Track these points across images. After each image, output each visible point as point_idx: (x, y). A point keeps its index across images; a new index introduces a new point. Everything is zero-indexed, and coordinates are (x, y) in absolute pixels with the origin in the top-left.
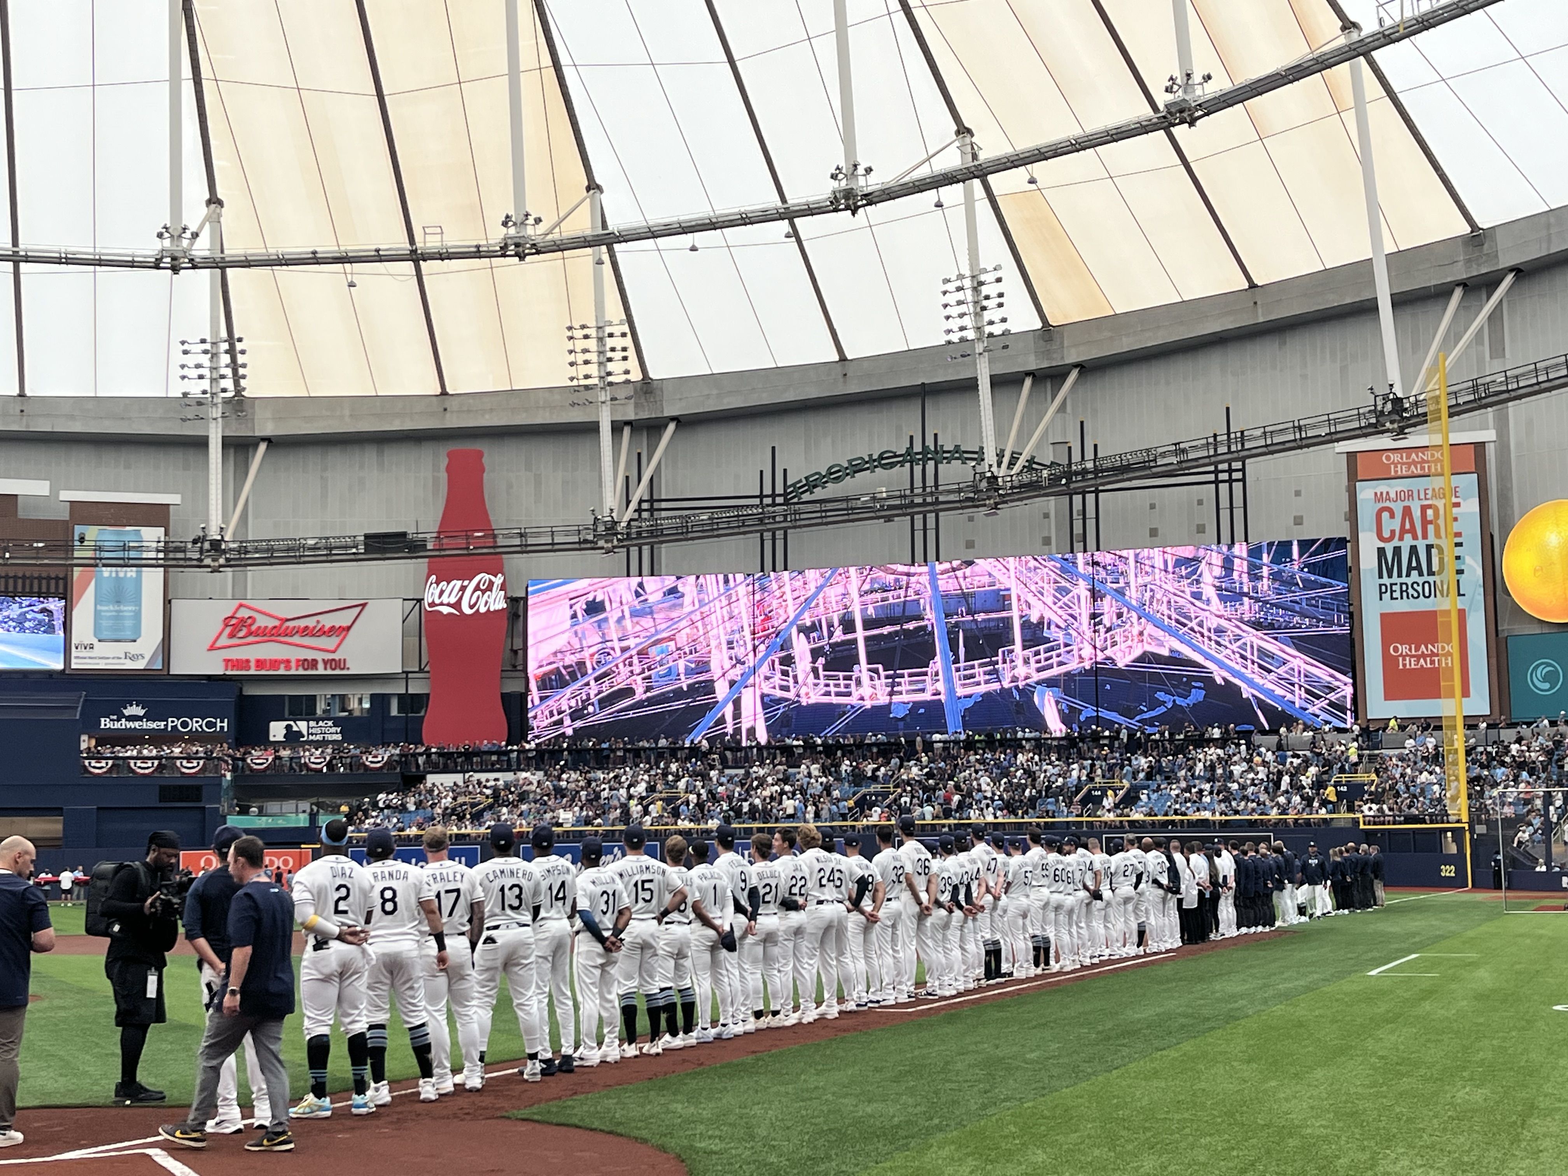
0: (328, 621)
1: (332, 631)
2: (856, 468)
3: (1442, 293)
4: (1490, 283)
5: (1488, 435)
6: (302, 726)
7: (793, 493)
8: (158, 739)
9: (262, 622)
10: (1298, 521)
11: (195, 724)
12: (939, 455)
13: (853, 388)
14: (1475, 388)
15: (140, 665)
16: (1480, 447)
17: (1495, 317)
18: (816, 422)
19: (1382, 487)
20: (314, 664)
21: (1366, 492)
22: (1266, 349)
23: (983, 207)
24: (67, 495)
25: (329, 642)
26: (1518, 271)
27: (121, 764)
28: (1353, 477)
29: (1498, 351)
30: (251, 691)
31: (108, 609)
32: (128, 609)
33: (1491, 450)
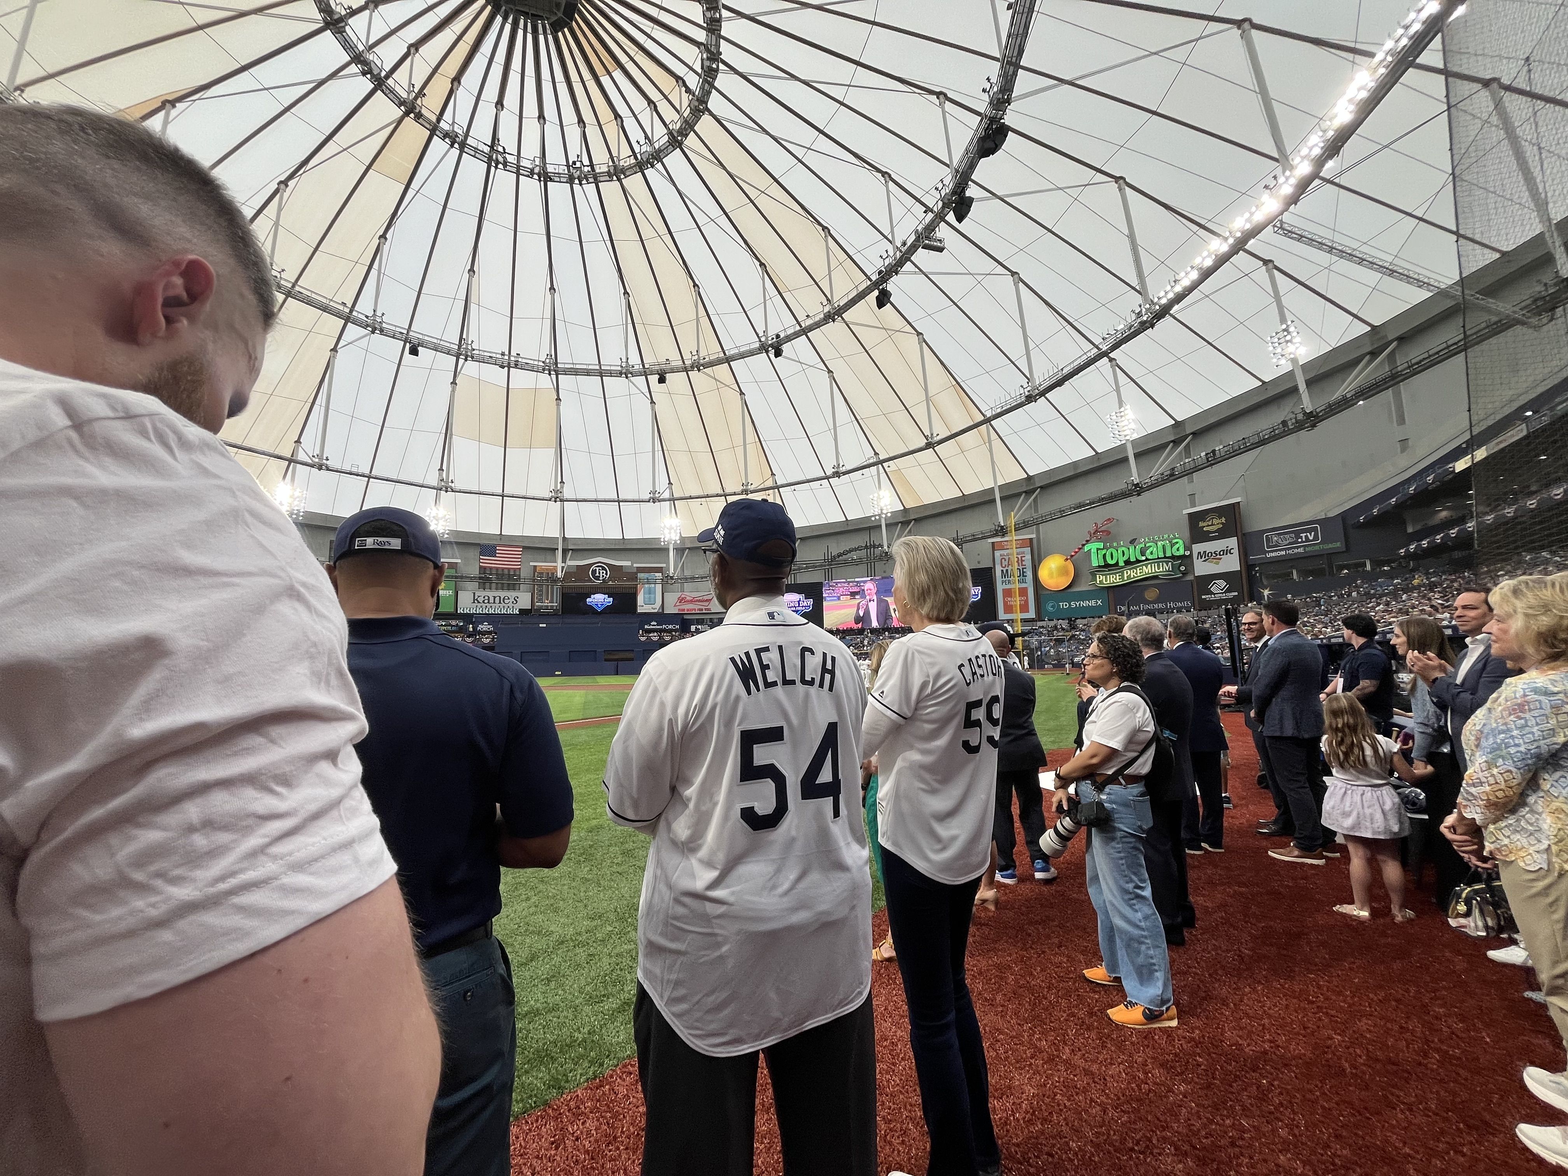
0: (705, 598)
1: (707, 601)
2: (850, 551)
3: (1018, 495)
4: (1033, 491)
5: (1033, 536)
6: (700, 627)
7: (833, 558)
8: (661, 631)
9: (688, 598)
10: (979, 562)
11: (670, 627)
12: (874, 546)
13: (850, 528)
14: (1024, 522)
15: (656, 611)
16: (1031, 539)
17: (1035, 500)
18: (839, 537)
19: (1002, 552)
20: (702, 610)
21: (997, 554)
22: (968, 514)
23: (883, 475)
24: (635, 565)
25: (707, 604)
26: (1041, 487)
27: (649, 638)
28: (994, 550)
29: (1036, 511)
30: (686, 617)
31: (647, 596)
32: (652, 596)
33: (1035, 542)
